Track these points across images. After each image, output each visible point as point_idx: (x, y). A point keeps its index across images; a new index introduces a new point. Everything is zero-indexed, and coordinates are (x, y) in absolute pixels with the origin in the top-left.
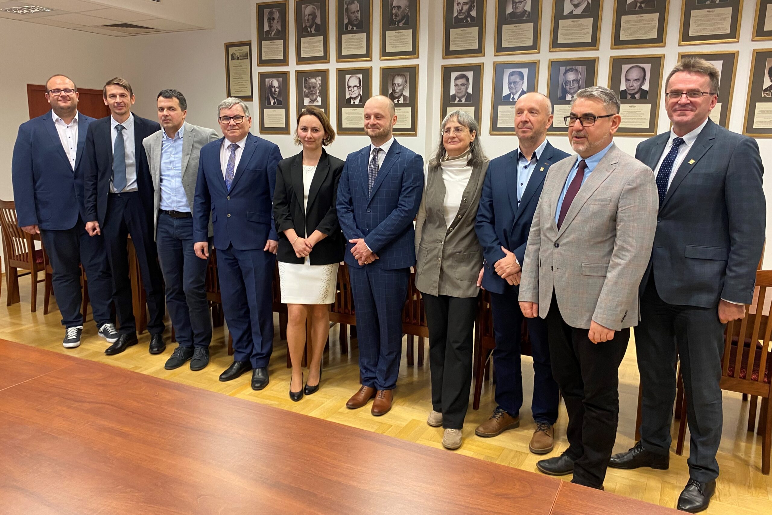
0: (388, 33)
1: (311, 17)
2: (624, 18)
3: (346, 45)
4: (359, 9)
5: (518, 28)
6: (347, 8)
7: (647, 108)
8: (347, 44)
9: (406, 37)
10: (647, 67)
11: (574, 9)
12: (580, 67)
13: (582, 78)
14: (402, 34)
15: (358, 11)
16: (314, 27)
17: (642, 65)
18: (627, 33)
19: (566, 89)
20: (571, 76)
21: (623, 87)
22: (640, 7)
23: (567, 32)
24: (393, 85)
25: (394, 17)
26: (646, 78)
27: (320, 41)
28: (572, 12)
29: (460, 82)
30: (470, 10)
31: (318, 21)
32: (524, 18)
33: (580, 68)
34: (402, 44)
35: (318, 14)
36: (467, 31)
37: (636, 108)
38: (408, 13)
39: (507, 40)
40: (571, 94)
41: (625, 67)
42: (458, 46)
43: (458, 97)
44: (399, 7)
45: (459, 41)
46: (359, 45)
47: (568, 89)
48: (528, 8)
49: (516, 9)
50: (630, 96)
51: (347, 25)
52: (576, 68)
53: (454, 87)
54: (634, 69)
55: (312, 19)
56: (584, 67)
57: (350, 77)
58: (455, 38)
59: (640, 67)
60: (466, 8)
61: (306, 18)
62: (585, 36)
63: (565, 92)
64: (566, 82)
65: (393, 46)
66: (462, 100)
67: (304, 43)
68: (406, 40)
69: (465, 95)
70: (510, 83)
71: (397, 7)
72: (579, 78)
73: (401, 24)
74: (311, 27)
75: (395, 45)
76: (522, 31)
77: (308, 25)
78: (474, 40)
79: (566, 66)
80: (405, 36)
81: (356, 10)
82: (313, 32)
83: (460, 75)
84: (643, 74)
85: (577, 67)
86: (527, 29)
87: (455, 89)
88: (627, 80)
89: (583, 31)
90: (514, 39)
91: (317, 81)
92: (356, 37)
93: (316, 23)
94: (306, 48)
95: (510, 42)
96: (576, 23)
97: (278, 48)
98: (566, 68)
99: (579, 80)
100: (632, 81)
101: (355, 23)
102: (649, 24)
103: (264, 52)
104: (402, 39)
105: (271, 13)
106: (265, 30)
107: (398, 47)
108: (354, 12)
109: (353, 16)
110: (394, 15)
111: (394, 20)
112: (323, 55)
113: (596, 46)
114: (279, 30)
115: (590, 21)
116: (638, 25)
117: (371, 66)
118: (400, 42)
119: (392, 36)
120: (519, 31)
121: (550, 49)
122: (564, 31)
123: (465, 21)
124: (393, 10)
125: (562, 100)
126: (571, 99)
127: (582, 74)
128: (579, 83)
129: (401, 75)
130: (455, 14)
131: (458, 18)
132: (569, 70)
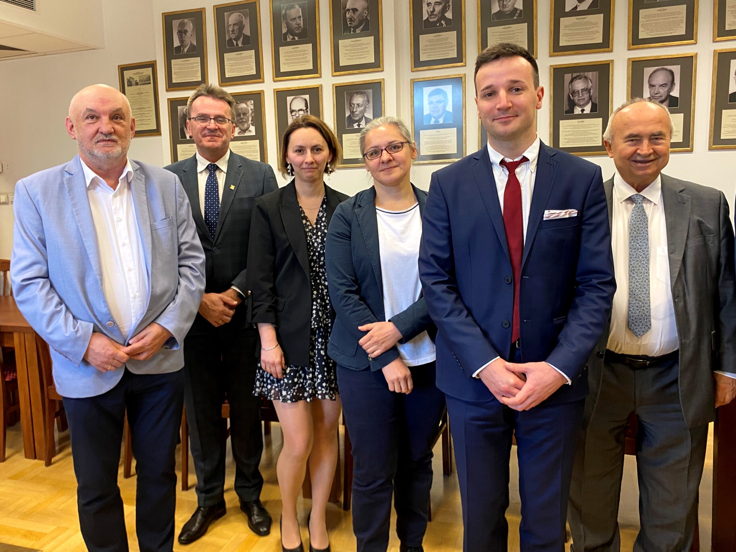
0: (342, 43)
1: (237, 27)
2: (643, 13)
3: (286, 60)
4: (301, 15)
5: (507, 30)
6: (286, 14)
7: (680, 117)
8: (287, 58)
9: (366, 46)
11: (579, 4)
12: (591, 73)
13: (594, 87)
14: (360, 42)
15: (300, 17)
16: (241, 39)
17: (669, 67)
18: (648, 30)
19: (573, 101)
20: (579, 85)
21: (645, 95)
23: (571, 32)
24: (351, 106)
25: (348, 23)
26: (675, 82)
27: (250, 57)
28: (576, 7)
29: (435, 99)
30: (444, 10)
31: (247, 31)
32: (515, 18)
33: (590, 75)
34: (360, 55)
35: (247, 23)
36: (441, 37)
38: (367, 17)
40: (580, 106)
42: (432, 55)
44: (355, 10)
45: (431, 49)
46: (303, 58)
47: (577, 101)
48: (519, 5)
49: (503, 7)
51: (286, 35)
52: (584, 74)
53: (428, 106)
54: (659, 73)
55: (239, 29)
56: (595, 73)
57: (293, 99)
58: (426, 46)
59: (666, 70)
60: (438, 8)
61: (231, 29)
62: (595, 36)
63: (572, 104)
64: (573, 93)
65: (348, 57)
66: (439, 120)
67: (229, 59)
68: (366, 50)
69: (442, 115)
71: (352, 9)
72: (589, 87)
73: (358, 31)
74: (237, 39)
75: (351, 56)
77: (233, 38)
78: (452, 46)
80: (365, 44)
81: (298, 16)
82: (240, 45)
83: (436, 90)
84: (670, 78)
85: (586, 73)
86: (521, 31)
87: (430, 108)
88: (651, 86)
89: (591, 30)
91: (247, 106)
92: (298, 49)
93: (244, 34)
94: (231, 66)
96: (581, 21)
97: (193, 67)
98: (572, 75)
99: (590, 89)
100: (657, 87)
101: (297, 32)
102: (674, 18)
103: (175, 73)
104: (361, 49)
105: (182, 25)
106: (175, 46)
107: (356, 59)
108: (295, 19)
109: (293, 24)
110: (348, 20)
111: (349, 25)
112: (255, 73)
113: (609, 47)
114: (194, 45)
115: (600, 18)
116: (661, 19)
117: (321, 84)
118: (358, 53)
119: (346, 46)
120: (510, 34)
121: (550, 53)
122: (568, 32)
123: (438, 25)
124: (347, 13)
125: (569, 114)
126: (581, 113)
127: (594, 81)
128: (590, 93)
129: (362, 93)
130: (425, 17)
131: (429, 21)
132: (576, 78)
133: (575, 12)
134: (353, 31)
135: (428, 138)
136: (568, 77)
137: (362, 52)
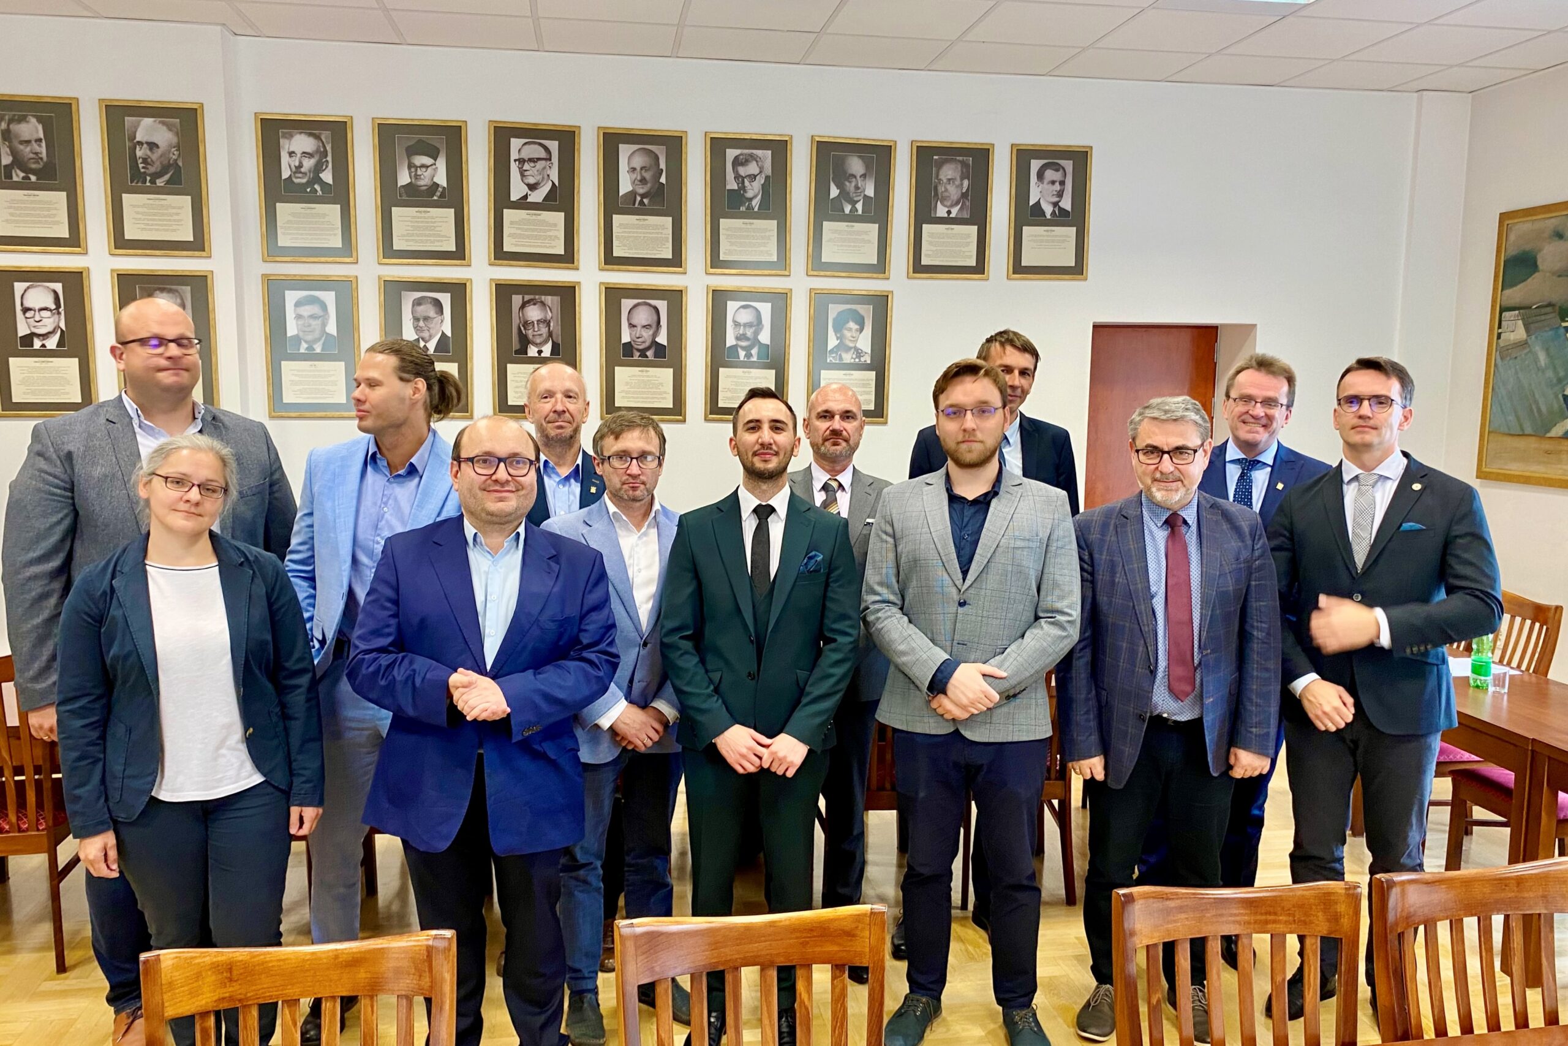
0: (128, 198)
2: (617, 219)
3: (12, 214)
5: (423, 215)
6: (8, 130)
7: (668, 373)
8: (11, 211)
9: (174, 211)
10: (662, 305)
11: (529, 192)
12: (549, 298)
13: (554, 318)
14: (163, 202)
15: (40, 140)
17: (653, 302)
18: (625, 246)
19: (526, 336)
20: (534, 313)
21: (626, 338)
22: (641, 203)
23: (519, 232)
25: (141, 166)
26: (661, 323)
28: (526, 197)
29: (306, 311)
30: (318, 168)
32: (435, 198)
33: (549, 299)
34: (165, 225)
36: (313, 211)
37: (648, 374)
38: (176, 160)
39: (404, 236)
40: (536, 344)
41: (627, 304)
42: (296, 239)
43: (306, 342)
44: (152, 146)
45: (299, 228)
46: (49, 216)
47: (531, 337)
49: (416, 179)
50: (638, 354)
51: (8, 169)
52: (541, 298)
53: (294, 322)
54: (640, 309)
56: (556, 298)
57: (28, 288)
58: (289, 222)
59: (650, 305)
60: (308, 164)
62: (553, 243)
63: (525, 342)
64: (526, 324)
65: (143, 226)
66: (315, 346)
68: (176, 217)
69: (319, 339)
70: (416, 319)
72: (548, 318)
73: (160, 182)
75: (148, 224)
76: (432, 222)
78: (333, 229)
79: (524, 294)
80: (174, 208)
81: (35, 137)
83: (307, 297)
84: (655, 318)
85: (543, 297)
86: (445, 220)
87: (297, 325)
88: (632, 326)
89: (549, 233)
90: (418, 235)
95: (407, 240)
96: (534, 217)
98: (523, 298)
99: (549, 321)
100: (639, 328)
102: (657, 233)
104: (167, 214)
107: (157, 230)
108: (28, 142)
110: (140, 161)
111: (142, 170)
113: (573, 263)
115: (560, 217)
116: (641, 233)
117: (86, 266)
118: (160, 220)
119: (138, 206)
120: (427, 222)
121: (489, 260)
122: (513, 231)
123: (308, 190)
124: (138, 148)
125: (520, 355)
126: (537, 355)
127: (554, 310)
128: (549, 325)
129: (170, 291)
130: (286, 174)
131: (293, 182)
132: (529, 302)
133: (523, 204)
134: (150, 181)
135: (296, 375)
136: (517, 300)
137: (170, 220)
